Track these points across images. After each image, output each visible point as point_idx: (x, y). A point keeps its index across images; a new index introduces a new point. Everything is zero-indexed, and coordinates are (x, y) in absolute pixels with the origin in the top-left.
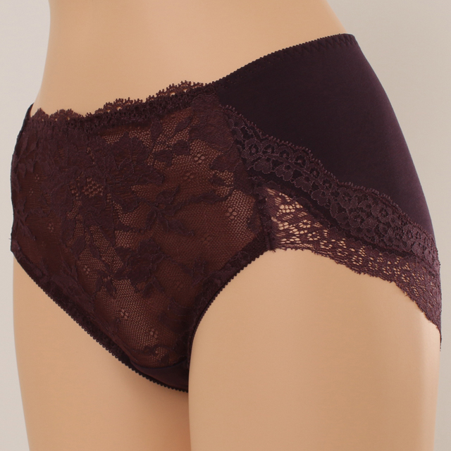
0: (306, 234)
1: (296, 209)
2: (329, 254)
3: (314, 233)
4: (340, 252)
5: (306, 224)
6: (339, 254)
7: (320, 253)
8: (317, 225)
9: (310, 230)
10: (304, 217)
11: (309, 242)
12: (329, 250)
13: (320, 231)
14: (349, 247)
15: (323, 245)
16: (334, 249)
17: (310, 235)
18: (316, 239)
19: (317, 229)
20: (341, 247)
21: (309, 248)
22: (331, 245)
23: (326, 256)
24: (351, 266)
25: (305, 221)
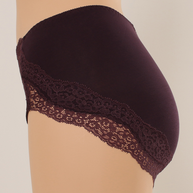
0: (37, 104)
1: (35, 92)
2: (45, 113)
3: (40, 103)
4: (51, 112)
5: (38, 99)
6: (50, 113)
7: (42, 113)
8: (42, 100)
9: (39, 102)
10: (37, 96)
11: (38, 108)
12: (45, 111)
13: (42, 102)
14: (55, 110)
15: (43, 109)
16: (48, 111)
17: (39, 104)
18: (41, 106)
19: (42, 101)
20: (51, 110)
21: (38, 110)
22: (46, 109)
23: (44, 114)
24: (56, 119)
25: (37, 98)
